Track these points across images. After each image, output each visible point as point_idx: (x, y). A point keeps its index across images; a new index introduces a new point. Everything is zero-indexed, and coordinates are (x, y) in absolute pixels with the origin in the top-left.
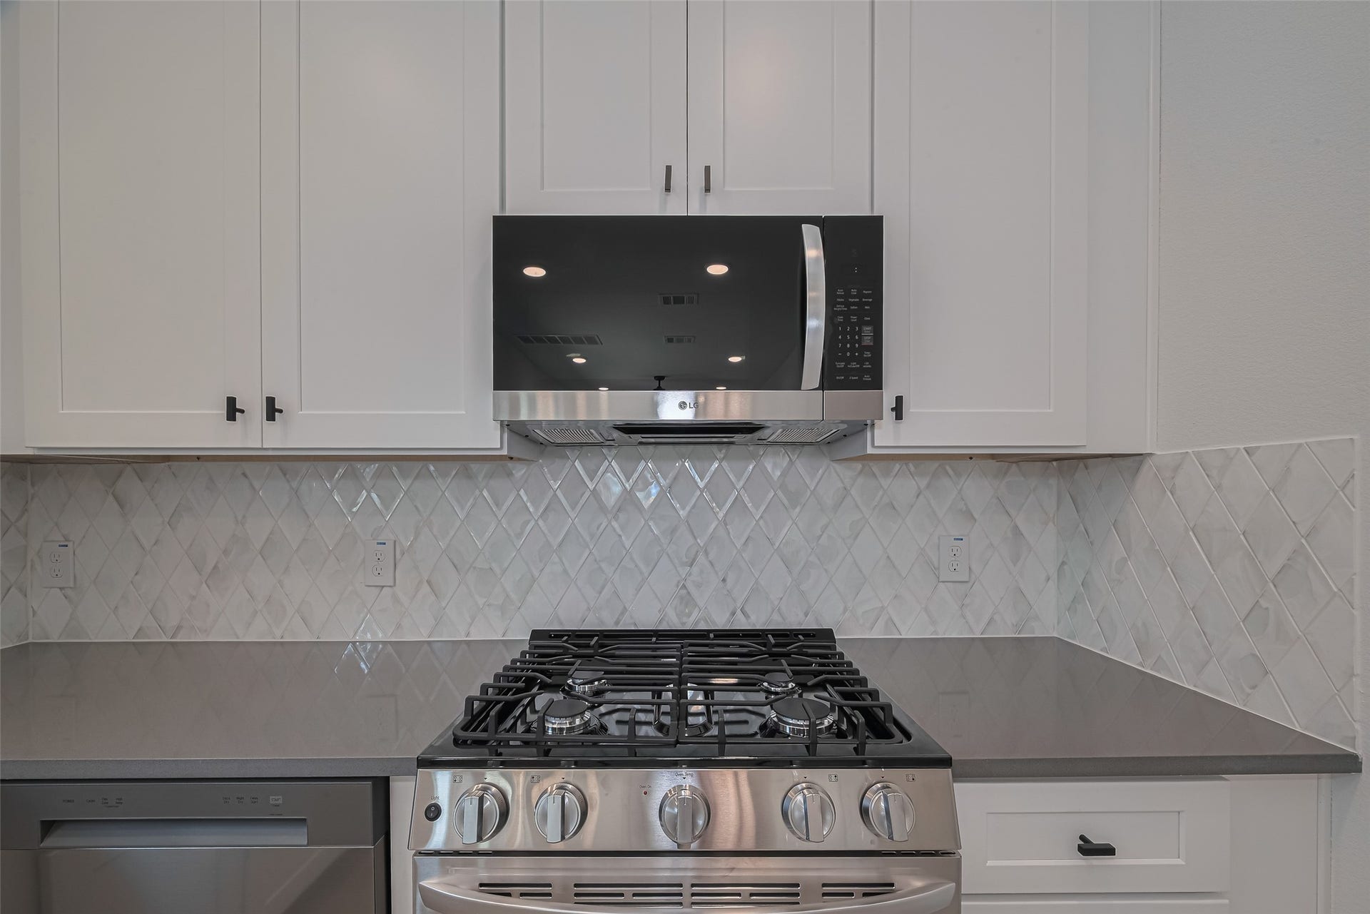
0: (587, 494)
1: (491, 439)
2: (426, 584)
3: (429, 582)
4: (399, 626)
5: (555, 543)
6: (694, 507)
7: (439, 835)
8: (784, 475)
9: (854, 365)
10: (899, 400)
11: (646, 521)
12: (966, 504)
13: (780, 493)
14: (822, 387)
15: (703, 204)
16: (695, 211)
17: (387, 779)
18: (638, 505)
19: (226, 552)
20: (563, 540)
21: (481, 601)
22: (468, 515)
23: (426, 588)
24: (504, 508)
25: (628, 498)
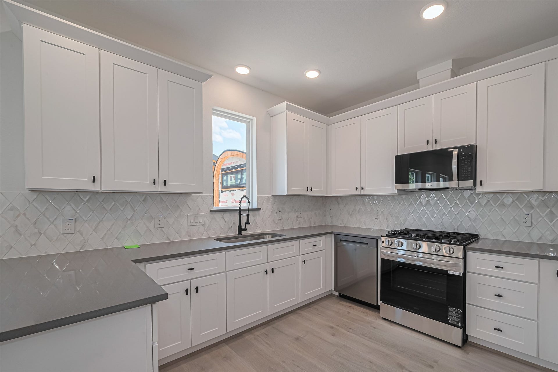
0: (419, 201)
1: (395, 192)
2: (386, 219)
3: (386, 218)
4: (381, 226)
5: (411, 212)
6: (444, 204)
7: (384, 245)
8: (469, 196)
9: (466, 175)
10: (481, 181)
11: (432, 208)
12: (531, 205)
13: (468, 201)
14: (458, 180)
15: (436, 147)
16: (434, 149)
17: (378, 239)
18: (430, 204)
19: (353, 211)
20: (413, 211)
21: (396, 223)
22: (394, 205)
23: (386, 220)
24: (401, 204)
25: (428, 203)
